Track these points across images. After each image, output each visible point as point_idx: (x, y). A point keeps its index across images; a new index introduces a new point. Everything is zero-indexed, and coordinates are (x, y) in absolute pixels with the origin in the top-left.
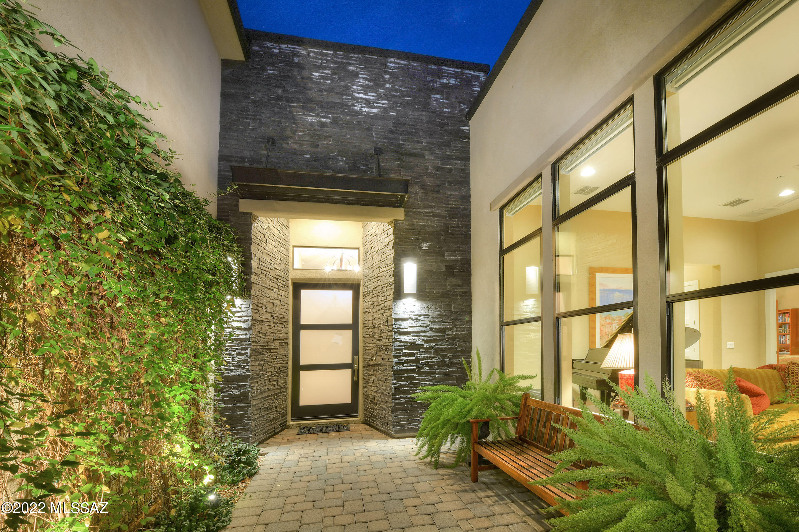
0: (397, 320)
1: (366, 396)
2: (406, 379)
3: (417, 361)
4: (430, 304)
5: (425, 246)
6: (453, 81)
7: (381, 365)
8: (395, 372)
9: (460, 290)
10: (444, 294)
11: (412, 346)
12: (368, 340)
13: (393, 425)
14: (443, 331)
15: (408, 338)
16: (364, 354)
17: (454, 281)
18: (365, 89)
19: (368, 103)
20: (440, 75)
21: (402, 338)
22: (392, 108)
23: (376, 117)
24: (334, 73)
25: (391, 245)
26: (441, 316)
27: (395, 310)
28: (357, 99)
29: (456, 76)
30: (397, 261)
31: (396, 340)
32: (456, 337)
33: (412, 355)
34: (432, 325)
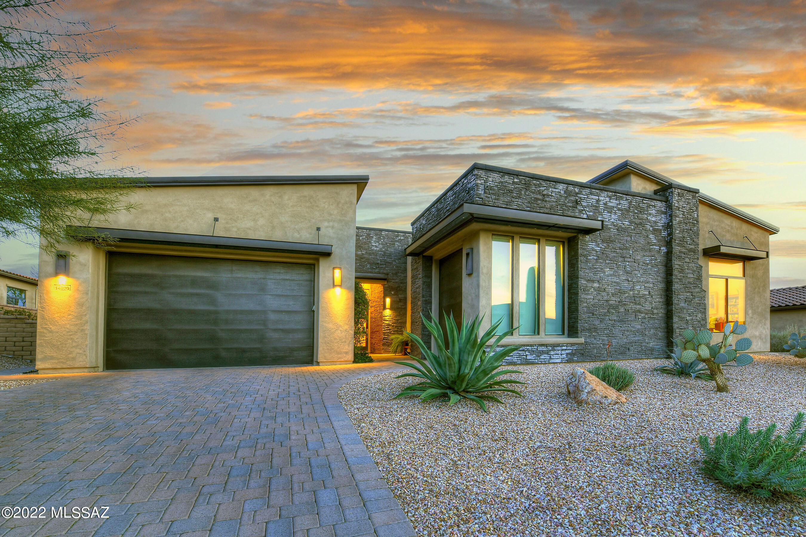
0: (384, 316)
1: (371, 343)
2: (387, 335)
3: (390, 330)
4: (394, 312)
5: (393, 293)
6: (402, 238)
7: (378, 331)
8: (383, 333)
9: (403, 307)
10: (398, 308)
11: (388, 325)
12: (372, 323)
13: (382, 350)
14: (398, 320)
15: (387, 322)
16: (371, 328)
17: (401, 304)
18: (375, 242)
19: (376, 246)
20: (397, 236)
21: (385, 322)
22: (384, 247)
23: (379, 251)
24: (366, 237)
25: (382, 292)
26: (397, 315)
27: (383, 313)
28: (373, 246)
29: (403, 236)
30: (384, 298)
31: (384, 323)
32: (401, 322)
33: (388, 328)
34: (394, 318)
